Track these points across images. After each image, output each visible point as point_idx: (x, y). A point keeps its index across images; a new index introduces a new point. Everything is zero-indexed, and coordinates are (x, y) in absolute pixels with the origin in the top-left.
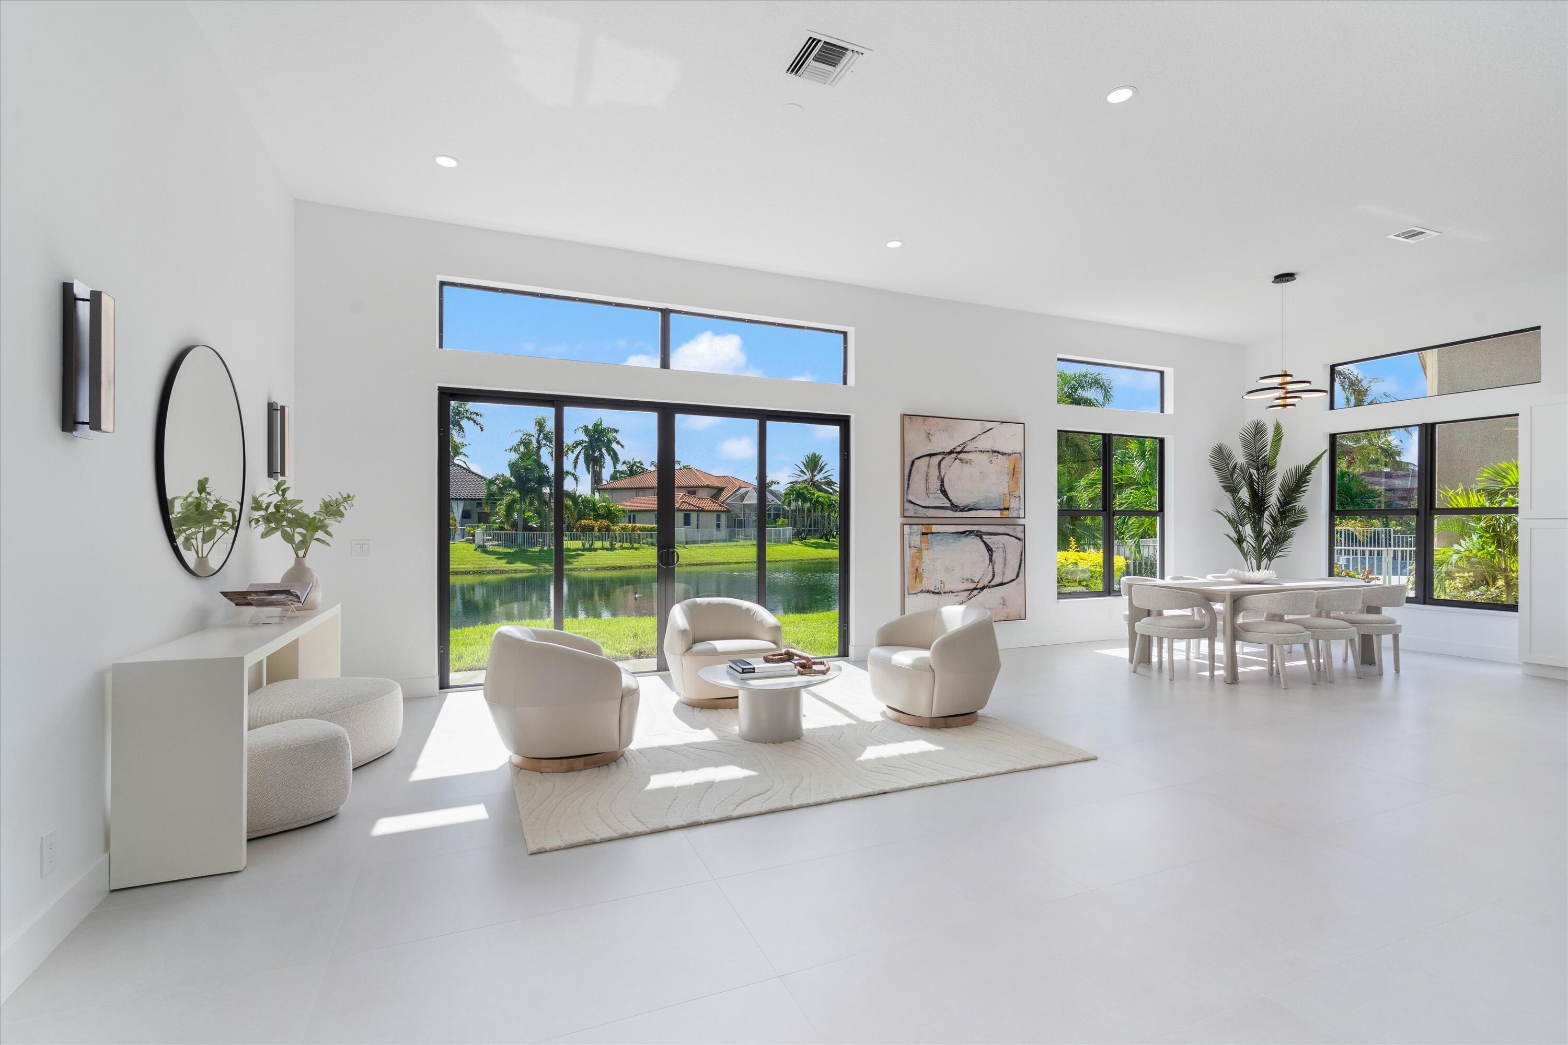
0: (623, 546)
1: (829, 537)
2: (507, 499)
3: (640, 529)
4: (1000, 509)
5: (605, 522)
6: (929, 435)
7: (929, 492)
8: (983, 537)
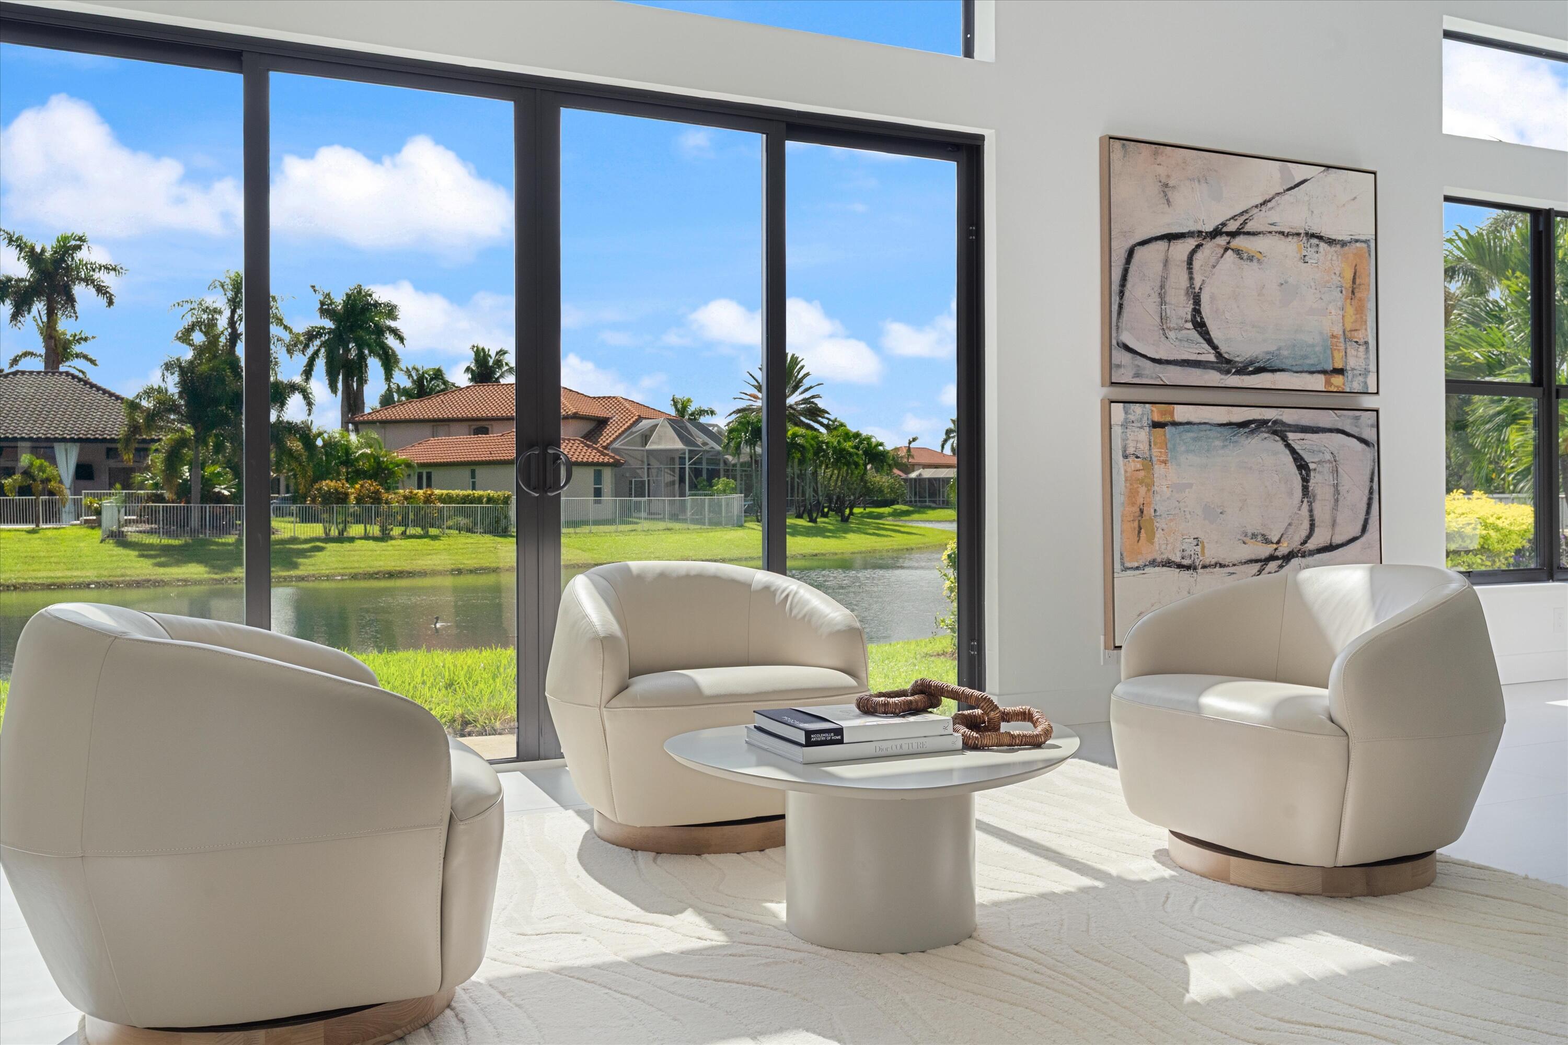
0: (408, 533)
1: (815, 515)
2: (167, 438)
3: (441, 499)
4: (1324, 372)
5: (371, 485)
6: (1166, 190)
7: (1168, 325)
8: (1287, 437)
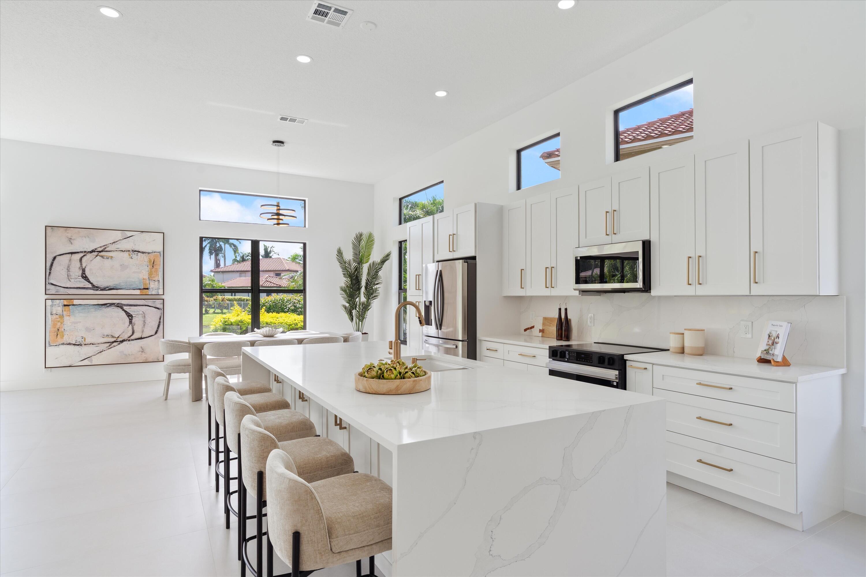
4: (140, 289)
6: (70, 240)
7: (71, 278)
8: (123, 308)
